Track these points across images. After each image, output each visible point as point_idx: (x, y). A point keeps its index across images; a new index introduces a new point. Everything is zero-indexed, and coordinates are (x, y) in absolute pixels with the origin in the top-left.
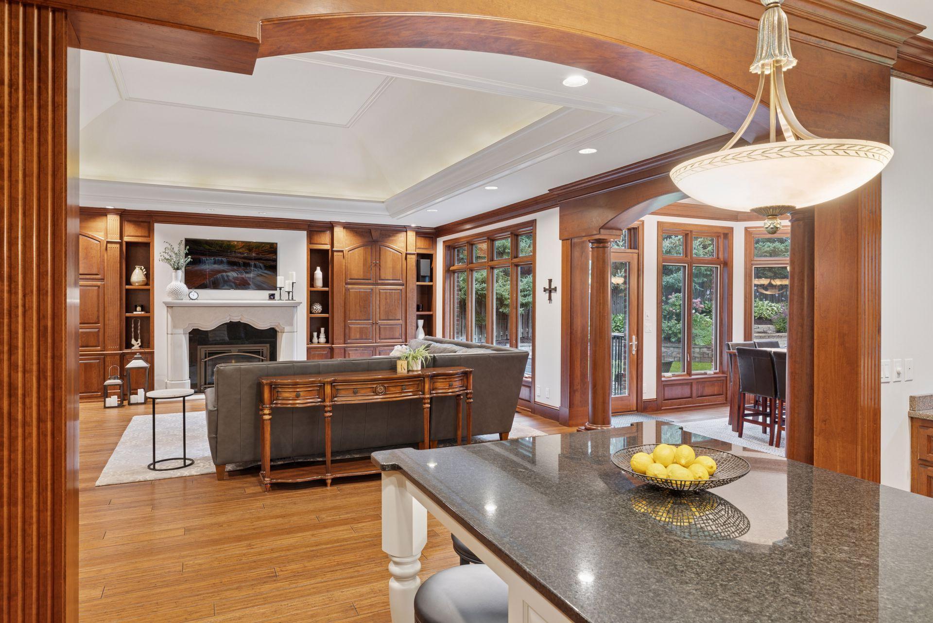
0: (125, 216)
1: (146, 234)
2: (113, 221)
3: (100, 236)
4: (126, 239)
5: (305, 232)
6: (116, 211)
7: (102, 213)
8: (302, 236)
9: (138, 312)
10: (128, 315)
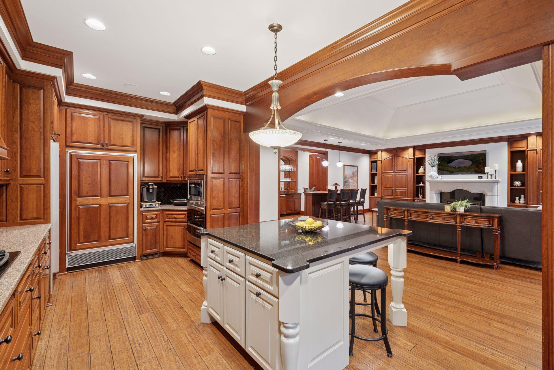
0: (415, 148)
1: (424, 154)
2: (411, 151)
3: (407, 156)
4: (416, 156)
5: (506, 143)
6: (410, 147)
7: (406, 149)
8: (505, 145)
9: (421, 184)
10: (417, 185)
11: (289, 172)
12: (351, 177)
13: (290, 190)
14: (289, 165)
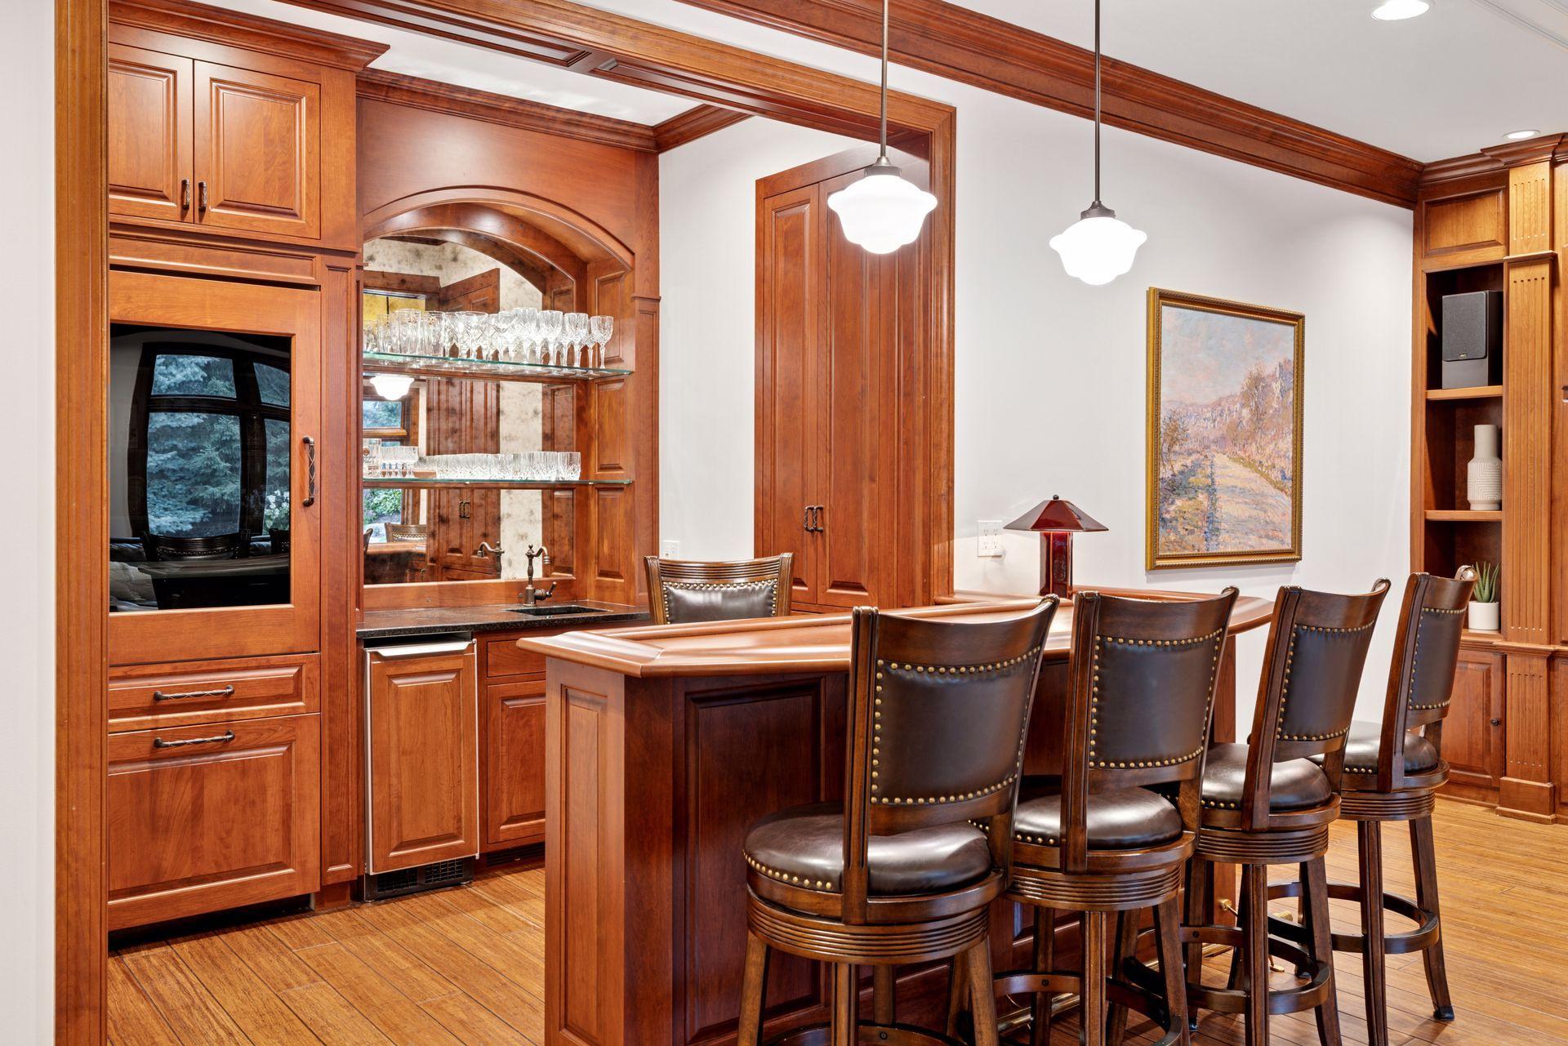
11: (582, 388)
12: (1234, 438)
13: (592, 578)
14: (583, 306)
